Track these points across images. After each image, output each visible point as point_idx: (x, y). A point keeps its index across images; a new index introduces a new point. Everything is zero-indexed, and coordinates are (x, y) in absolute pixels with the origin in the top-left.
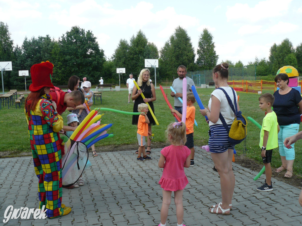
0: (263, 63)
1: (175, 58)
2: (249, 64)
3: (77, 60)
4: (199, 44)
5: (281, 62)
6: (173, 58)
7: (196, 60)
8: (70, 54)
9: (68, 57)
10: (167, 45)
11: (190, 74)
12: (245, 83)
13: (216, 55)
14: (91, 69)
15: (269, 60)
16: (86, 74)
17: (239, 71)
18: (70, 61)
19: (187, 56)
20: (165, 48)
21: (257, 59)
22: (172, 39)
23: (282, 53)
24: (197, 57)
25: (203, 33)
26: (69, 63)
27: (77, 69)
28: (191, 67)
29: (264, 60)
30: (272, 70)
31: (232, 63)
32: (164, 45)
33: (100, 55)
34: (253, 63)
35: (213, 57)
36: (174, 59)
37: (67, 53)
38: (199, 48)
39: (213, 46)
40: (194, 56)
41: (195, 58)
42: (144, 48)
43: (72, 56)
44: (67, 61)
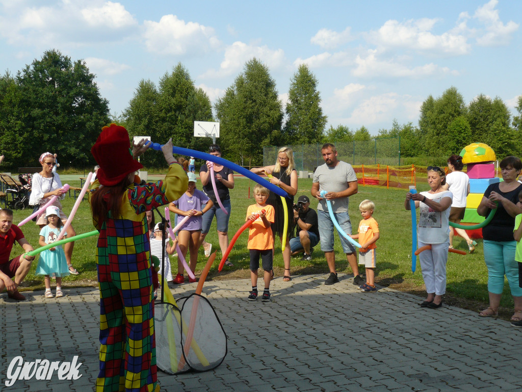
0: (407, 132)
1: (245, 120)
2: (380, 134)
3: (54, 117)
4: (291, 94)
5: (442, 131)
6: (241, 121)
7: (283, 125)
8: (41, 106)
9: (36, 112)
10: (230, 94)
11: (272, 150)
12: (385, 171)
13: (323, 115)
14: (82, 136)
15: (419, 128)
16: (73, 146)
17: (362, 147)
18: (40, 119)
19: (269, 116)
20: (226, 100)
21: (395, 125)
22: (240, 83)
23: (443, 115)
24: (286, 119)
25: (299, 73)
26: (40, 123)
27: (56, 135)
28: (275, 138)
29: (410, 127)
30: (424, 146)
31: (350, 130)
32: (225, 94)
33: (99, 109)
34: (388, 132)
35: (317, 119)
36: (243, 121)
37: (36, 103)
38: (290, 102)
39: (317, 98)
40: (281, 117)
41: (283, 120)
42: (187, 98)
43: (46, 110)
44: (35, 119)
